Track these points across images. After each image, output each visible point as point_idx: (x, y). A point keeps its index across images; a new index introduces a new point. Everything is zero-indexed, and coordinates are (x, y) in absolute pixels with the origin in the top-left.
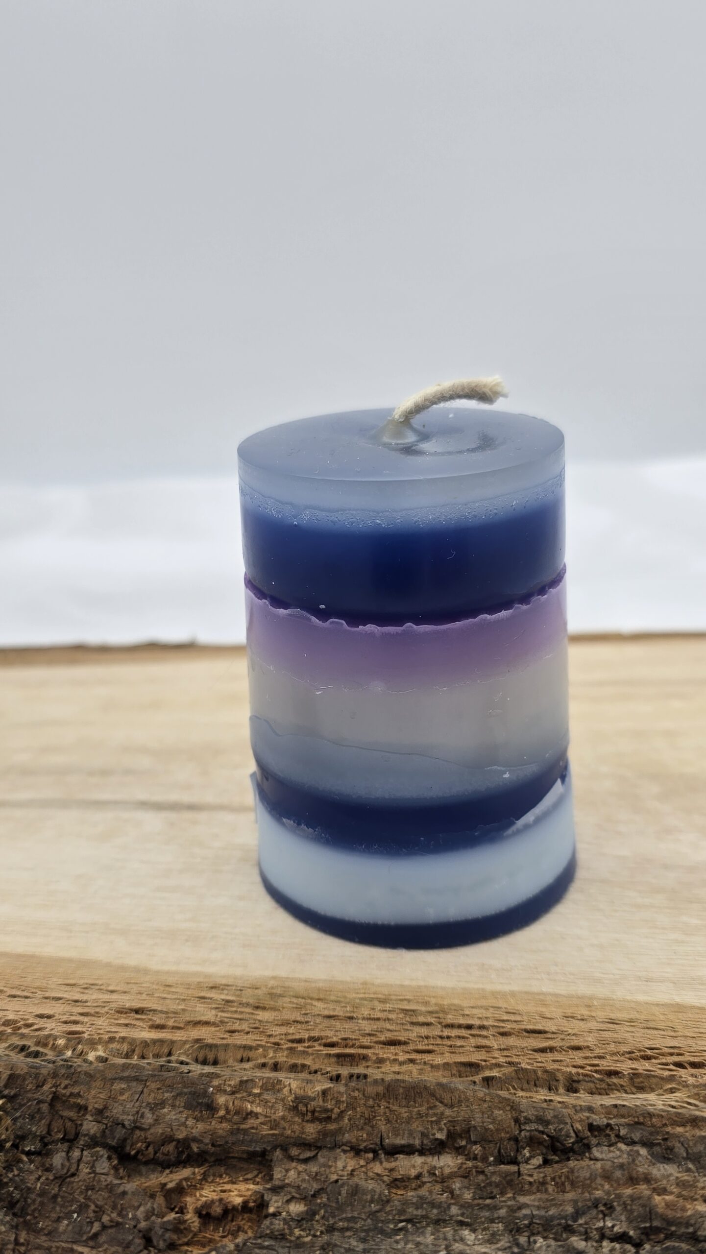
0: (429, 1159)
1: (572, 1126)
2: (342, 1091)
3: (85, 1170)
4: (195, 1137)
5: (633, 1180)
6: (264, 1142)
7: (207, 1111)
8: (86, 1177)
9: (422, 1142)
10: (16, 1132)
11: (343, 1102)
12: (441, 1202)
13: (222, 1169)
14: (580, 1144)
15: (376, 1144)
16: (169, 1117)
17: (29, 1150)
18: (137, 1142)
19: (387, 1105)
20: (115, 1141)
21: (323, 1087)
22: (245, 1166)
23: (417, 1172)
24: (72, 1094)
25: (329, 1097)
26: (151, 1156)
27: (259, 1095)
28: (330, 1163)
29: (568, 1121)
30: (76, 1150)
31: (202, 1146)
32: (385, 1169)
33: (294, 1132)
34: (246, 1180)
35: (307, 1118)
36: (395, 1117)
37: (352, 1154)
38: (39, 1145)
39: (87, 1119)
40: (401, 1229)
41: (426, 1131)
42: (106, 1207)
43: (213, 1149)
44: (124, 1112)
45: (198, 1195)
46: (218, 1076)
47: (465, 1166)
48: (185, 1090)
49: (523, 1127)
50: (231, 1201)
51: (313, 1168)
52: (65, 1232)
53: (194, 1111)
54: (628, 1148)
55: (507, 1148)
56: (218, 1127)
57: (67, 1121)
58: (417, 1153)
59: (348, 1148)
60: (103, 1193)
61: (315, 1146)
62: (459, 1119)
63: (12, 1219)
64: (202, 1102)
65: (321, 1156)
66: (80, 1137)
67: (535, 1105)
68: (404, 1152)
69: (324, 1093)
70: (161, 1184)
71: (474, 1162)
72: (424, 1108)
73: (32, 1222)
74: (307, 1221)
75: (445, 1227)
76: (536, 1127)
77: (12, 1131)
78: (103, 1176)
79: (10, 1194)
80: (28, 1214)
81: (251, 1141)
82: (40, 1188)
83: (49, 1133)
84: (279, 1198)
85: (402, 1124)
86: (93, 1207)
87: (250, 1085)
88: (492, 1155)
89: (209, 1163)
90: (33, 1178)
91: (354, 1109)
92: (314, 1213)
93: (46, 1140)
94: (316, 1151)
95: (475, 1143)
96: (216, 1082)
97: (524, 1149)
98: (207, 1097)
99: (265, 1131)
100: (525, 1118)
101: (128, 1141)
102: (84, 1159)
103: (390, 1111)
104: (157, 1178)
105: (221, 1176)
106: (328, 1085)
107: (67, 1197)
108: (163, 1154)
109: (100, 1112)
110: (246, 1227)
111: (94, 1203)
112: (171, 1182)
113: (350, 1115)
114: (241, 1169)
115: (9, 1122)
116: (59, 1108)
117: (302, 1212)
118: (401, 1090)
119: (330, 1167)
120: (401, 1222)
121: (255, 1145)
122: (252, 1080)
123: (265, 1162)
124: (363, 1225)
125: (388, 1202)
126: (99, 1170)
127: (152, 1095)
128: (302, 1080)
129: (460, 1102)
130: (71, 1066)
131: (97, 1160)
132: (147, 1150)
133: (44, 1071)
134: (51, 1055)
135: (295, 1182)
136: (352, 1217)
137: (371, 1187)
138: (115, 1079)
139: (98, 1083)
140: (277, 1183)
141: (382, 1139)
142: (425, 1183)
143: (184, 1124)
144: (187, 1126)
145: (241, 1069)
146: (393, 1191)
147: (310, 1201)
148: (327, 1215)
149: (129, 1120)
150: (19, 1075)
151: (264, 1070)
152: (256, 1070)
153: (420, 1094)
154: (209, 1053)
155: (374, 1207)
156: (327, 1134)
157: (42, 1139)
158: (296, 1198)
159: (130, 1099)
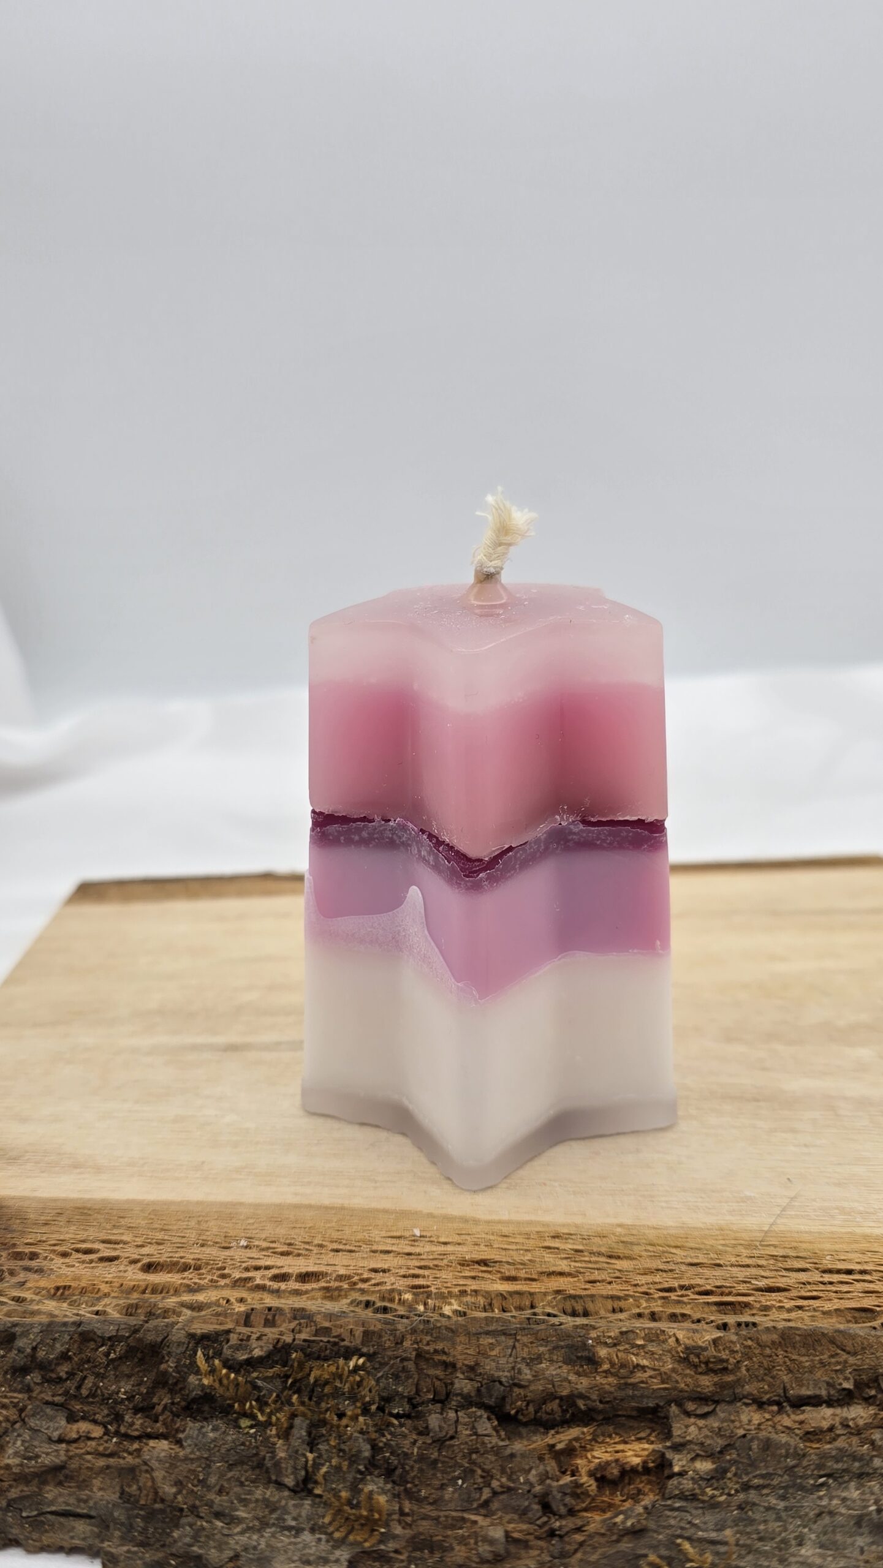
0: (838, 1411)
2: (734, 1340)
3: (463, 1432)
4: (581, 1392)
6: (656, 1398)
7: (588, 1365)
8: (467, 1439)
9: (829, 1393)
10: (382, 1394)
11: (737, 1352)
12: (863, 1455)
13: (611, 1429)
15: (779, 1395)
16: (548, 1372)
17: (398, 1413)
18: (516, 1401)
19: (785, 1354)
20: (493, 1400)
21: (713, 1337)
22: (636, 1424)
23: (829, 1424)
24: (436, 1351)
25: (721, 1348)
26: (532, 1417)
27: (642, 1347)
28: (732, 1418)
30: (450, 1411)
31: (589, 1401)
32: (795, 1422)
33: (687, 1385)
34: (639, 1439)
35: (700, 1370)
36: (796, 1366)
37: (754, 1407)
38: (407, 1407)
39: (457, 1377)
40: (822, 1485)
41: (831, 1381)
42: (494, 1471)
43: (601, 1406)
44: (498, 1369)
45: (589, 1456)
46: (594, 1328)
47: (879, 1417)
48: (562, 1343)
50: (628, 1462)
51: (713, 1423)
52: (451, 1501)
53: (573, 1366)
56: (604, 1382)
57: (434, 1380)
58: (824, 1405)
59: (750, 1402)
60: (489, 1456)
61: (711, 1400)
62: (865, 1367)
63: (393, 1488)
64: (582, 1356)
65: (720, 1411)
66: (452, 1396)
68: (811, 1403)
69: (715, 1342)
70: (548, 1445)
72: (826, 1356)
73: (414, 1490)
74: (718, 1480)
75: (870, 1481)
77: (376, 1391)
78: (487, 1438)
79: (386, 1460)
80: (408, 1482)
81: (642, 1396)
82: (417, 1453)
83: (418, 1392)
84: (681, 1456)
85: (804, 1374)
86: (479, 1472)
87: (631, 1336)
89: (597, 1421)
90: (407, 1442)
91: (750, 1359)
92: (725, 1471)
93: (414, 1401)
94: (714, 1406)
96: (593, 1334)
98: (586, 1350)
99: (656, 1384)
101: (508, 1400)
102: (461, 1420)
103: (790, 1360)
104: (543, 1440)
105: (610, 1436)
106: (717, 1334)
107: (448, 1462)
108: (547, 1413)
109: (472, 1369)
110: (646, 1490)
111: (480, 1467)
112: (560, 1442)
113: (746, 1366)
114: (632, 1428)
115: (373, 1383)
116: (425, 1367)
117: (711, 1470)
118: (798, 1338)
119: (733, 1421)
120: (821, 1477)
121: (645, 1400)
122: (632, 1331)
123: (659, 1417)
124: (781, 1482)
125: (804, 1455)
126: (480, 1431)
127: (526, 1350)
128: (688, 1330)
129: (863, 1349)
130: (428, 1321)
131: (475, 1421)
132: (527, 1409)
133: (399, 1327)
134: (402, 1311)
135: (698, 1439)
136: (767, 1474)
137: (784, 1440)
138: (480, 1334)
139: (462, 1338)
140: (678, 1440)
141: (785, 1390)
142: (839, 1436)
143: (566, 1380)
144: (570, 1382)
145: (616, 1320)
146: (808, 1444)
147: (719, 1458)
148: (739, 1472)
149: (506, 1377)
150: (374, 1332)
151: (641, 1320)
152: (634, 1321)
153: (818, 1341)
154: (575, 1304)
155: (790, 1462)
156: (724, 1387)
157: (410, 1400)
158: (701, 1456)
159: (502, 1355)
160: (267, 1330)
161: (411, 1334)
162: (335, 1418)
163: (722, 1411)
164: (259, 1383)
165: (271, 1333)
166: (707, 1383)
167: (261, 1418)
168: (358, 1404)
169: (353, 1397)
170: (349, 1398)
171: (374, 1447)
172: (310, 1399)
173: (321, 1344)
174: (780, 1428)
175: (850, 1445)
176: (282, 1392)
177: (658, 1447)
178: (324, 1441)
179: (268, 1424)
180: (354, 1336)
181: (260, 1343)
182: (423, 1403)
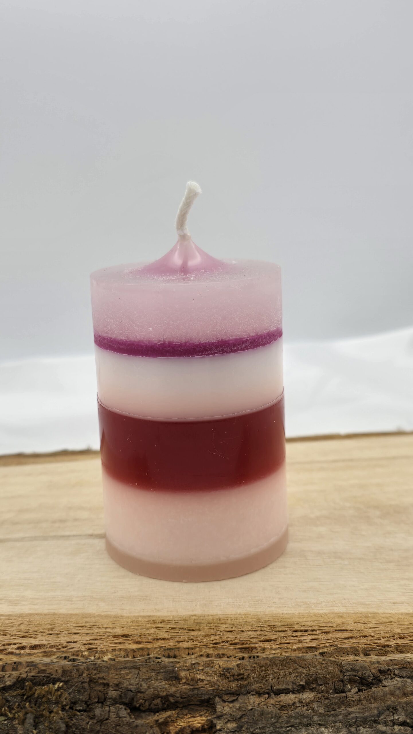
0: (298, 695)
1: (371, 671)
2: (247, 664)
3: (113, 716)
4: (171, 694)
5: (405, 695)
6: (209, 694)
7: (175, 680)
8: (114, 720)
9: (293, 687)
10: (71, 700)
11: (248, 670)
12: (308, 715)
13: (187, 711)
14: (376, 680)
15: (269, 690)
16: (155, 685)
17: (80, 709)
18: (139, 700)
19: (272, 669)
20: (128, 700)
21: (237, 663)
22: (199, 708)
23: (293, 702)
24: (99, 678)
25: (241, 668)
26: (148, 707)
27: (202, 670)
28: (246, 702)
29: (368, 669)
30: (106, 707)
31: (175, 698)
32: (275, 702)
33: (224, 687)
34: (201, 715)
35: (230, 679)
36: (277, 675)
37: (257, 696)
38: (85, 706)
39: (110, 690)
41: (294, 681)
43: (182, 699)
44: (130, 684)
45: (176, 725)
46: (178, 662)
47: (318, 697)
48: (162, 671)
49: (345, 674)
50: (195, 726)
51: (237, 705)
53: (168, 681)
54: (401, 679)
55: (338, 685)
56: (183, 688)
57: (98, 692)
58: (291, 693)
59: (255, 693)
60: (125, 727)
61: (235, 694)
62: (311, 674)
64: (172, 676)
65: (240, 699)
66: (107, 700)
67: (350, 663)
68: (284, 693)
69: (238, 666)
70: (156, 720)
71: (322, 694)
72: (291, 670)
74: (238, 732)
75: (312, 727)
76: (352, 673)
77: (69, 699)
78: (125, 718)
79: (73, 732)
81: (202, 694)
82: (89, 728)
83: (90, 699)
84: (221, 721)
85: (281, 679)
87: (197, 665)
88: (331, 689)
89: (180, 707)
90: (84, 723)
91: (255, 672)
92: (242, 727)
93: (88, 703)
94: (237, 697)
95: (321, 685)
96: (178, 665)
97: (347, 685)
98: (174, 673)
99: (209, 688)
100: (346, 669)
101: (135, 699)
102: (111, 710)
103: (274, 672)
104: (152, 718)
105: (186, 715)
106: (239, 662)
107: (105, 731)
108: (155, 705)
109: (117, 685)
112: (161, 719)
113: (253, 676)
114: (197, 710)
115: (67, 695)
116: (93, 686)
117: (235, 727)
118: (278, 662)
119: (246, 703)
120: (288, 727)
121: (203, 696)
122: (197, 663)
123: (211, 704)
124: (269, 730)
125: (280, 717)
126: (121, 715)
127: (144, 675)
128: (225, 661)
129: (310, 665)
130: (96, 664)
131: (119, 710)
132: (145, 704)
133: (81, 667)
134: (82, 660)
135: (228, 712)
136: (262, 727)
137: (270, 710)
138: (122, 668)
139: (112, 671)
140: (219, 714)
141: (272, 687)
142: (297, 707)
143: (164, 688)
144: (166, 689)
145: (190, 658)
146: (282, 712)
147: (239, 721)
148: (249, 727)
149: (134, 688)
150: (68, 671)
151: (202, 658)
152: (198, 658)
153: (288, 663)
154: (170, 652)
155: (273, 720)
156: (242, 687)
157: (86, 702)
158: (230, 721)
159: (132, 678)
160: (13, 673)
161: (87, 670)
162: (48, 713)
163: (241, 699)
164: (9, 698)
165: (15, 674)
166: (234, 685)
167: (10, 715)
168: (60, 706)
169: (57, 703)
170: (55, 703)
171: (68, 726)
172: (35, 705)
173: (41, 677)
174: (269, 705)
175: (302, 711)
176: (21, 702)
177: (210, 718)
178: (42, 724)
179: (14, 718)
180: (58, 673)
181: (10, 679)
182: (92, 704)
